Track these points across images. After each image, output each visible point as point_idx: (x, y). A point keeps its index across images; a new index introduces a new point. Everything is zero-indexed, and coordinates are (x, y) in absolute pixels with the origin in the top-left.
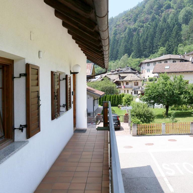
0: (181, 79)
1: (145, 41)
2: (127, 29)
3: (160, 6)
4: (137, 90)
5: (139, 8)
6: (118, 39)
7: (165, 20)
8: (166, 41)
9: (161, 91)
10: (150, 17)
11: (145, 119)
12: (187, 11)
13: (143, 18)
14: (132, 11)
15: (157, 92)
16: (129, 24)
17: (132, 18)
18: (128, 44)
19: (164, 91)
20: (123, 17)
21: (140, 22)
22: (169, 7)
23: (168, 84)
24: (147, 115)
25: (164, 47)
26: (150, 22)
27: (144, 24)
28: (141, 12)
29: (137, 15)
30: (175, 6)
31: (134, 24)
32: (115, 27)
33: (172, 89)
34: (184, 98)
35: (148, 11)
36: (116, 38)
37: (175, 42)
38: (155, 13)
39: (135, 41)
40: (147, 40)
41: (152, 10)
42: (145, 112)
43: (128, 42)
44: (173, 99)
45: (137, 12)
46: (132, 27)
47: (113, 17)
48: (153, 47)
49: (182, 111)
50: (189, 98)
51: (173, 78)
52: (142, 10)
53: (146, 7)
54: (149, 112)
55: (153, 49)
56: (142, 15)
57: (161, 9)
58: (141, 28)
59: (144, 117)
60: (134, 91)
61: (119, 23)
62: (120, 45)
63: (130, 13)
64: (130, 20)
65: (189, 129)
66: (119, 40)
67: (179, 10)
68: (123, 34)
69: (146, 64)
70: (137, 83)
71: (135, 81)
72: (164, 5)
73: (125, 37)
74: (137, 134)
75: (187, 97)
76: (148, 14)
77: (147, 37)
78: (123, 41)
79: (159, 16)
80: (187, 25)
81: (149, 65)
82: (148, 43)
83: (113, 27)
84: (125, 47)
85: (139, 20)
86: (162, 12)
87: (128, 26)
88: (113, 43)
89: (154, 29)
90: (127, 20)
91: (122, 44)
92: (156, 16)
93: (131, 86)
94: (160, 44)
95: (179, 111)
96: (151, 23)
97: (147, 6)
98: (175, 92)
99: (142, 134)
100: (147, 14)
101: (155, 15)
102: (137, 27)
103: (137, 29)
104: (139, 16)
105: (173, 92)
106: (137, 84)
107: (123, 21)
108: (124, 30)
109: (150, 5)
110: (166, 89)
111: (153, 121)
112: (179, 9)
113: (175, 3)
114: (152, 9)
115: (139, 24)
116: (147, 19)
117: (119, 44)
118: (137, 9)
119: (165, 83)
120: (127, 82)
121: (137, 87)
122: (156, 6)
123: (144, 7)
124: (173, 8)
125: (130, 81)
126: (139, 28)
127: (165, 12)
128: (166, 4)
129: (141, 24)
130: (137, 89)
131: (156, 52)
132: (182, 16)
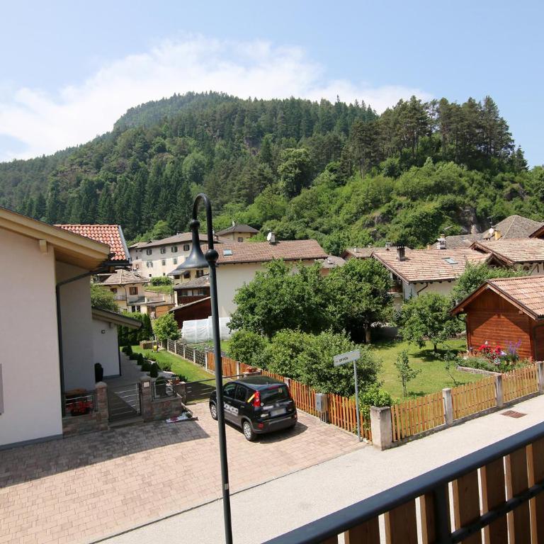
1: (123, 209)
2: (83, 181)
3: (146, 146)
4: (138, 304)
5: (105, 144)
6: (63, 201)
7: (159, 171)
8: (167, 209)
10: (129, 162)
12: (196, 161)
13: (114, 164)
14: (89, 146)
16: (85, 171)
17: (91, 161)
18: (87, 210)
20: (73, 158)
21: (109, 169)
22: (162, 149)
25: (165, 220)
26: (129, 173)
27: (118, 176)
28: (110, 151)
29: (102, 157)
30: (174, 149)
31: (96, 173)
32: (55, 175)
35: (123, 151)
36: (60, 198)
37: (184, 213)
38: (137, 157)
39: (103, 207)
40: (128, 207)
41: (130, 150)
43: (87, 208)
45: (101, 151)
46: (93, 177)
47: (46, 156)
48: (141, 220)
52: (112, 147)
53: (119, 144)
55: (140, 224)
56: (113, 158)
57: (149, 151)
58: (111, 182)
60: (130, 307)
61: (62, 169)
62: (70, 213)
63: (85, 150)
64: (87, 164)
65: (494, 395)
66: (66, 203)
67: (181, 157)
68: (74, 191)
69: (145, 252)
70: (136, 289)
71: (132, 286)
72: (154, 144)
73: (80, 198)
74: (391, 439)
76: (124, 156)
77: (127, 201)
78: (76, 204)
79: (146, 163)
80: (199, 185)
81: (151, 253)
82: (131, 212)
83: (49, 176)
84: (81, 217)
85: (105, 166)
86: (151, 156)
87: (85, 176)
88: (52, 208)
89: (140, 185)
90: (81, 164)
91: (73, 210)
92: (140, 163)
93: (123, 296)
94: (156, 214)
96: (130, 175)
97: (121, 142)
99: (403, 436)
100: (121, 156)
101: (138, 160)
102: (103, 180)
103: (103, 183)
104: (105, 158)
106: (134, 291)
107: (72, 165)
108: (75, 182)
109: (127, 141)
112: (181, 154)
113: (175, 144)
114: (132, 149)
115: (107, 174)
116: (123, 167)
117: (66, 211)
118: (99, 145)
120: (113, 287)
121: (135, 297)
122: (138, 145)
123: (116, 144)
124: (170, 152)
125: (120, 285)
126: (108, 182)
127: (155, 156)
128: (157, 143)
129: (111, 175)
130: (136, 302)
131: (146, 229)
132: (188, 169)
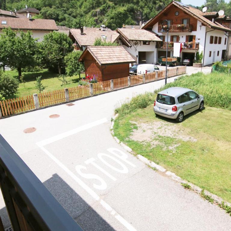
0: (30, 36)
9: (10, 50)
11: (6, 91)
15: (6, 52)
19: (14, 50)
23: (16, 41)
24: (9, 86)
33: (22, 48)
34: (38, 59)
42: (4, 81)
44: (26, 60)
49: (33, 73)
50: (42, 59)
51: (20, 34)
54: (10, 80)
59: (4, 88)
65: (65, 97)
74: (1, 115)
75: (40, 57)
95: (30, 73)
98: (27, 52)
99: (9, 114)
105: (24, 52)
110: (15, 48)
111: (16, 92)
119: (13, 40)
